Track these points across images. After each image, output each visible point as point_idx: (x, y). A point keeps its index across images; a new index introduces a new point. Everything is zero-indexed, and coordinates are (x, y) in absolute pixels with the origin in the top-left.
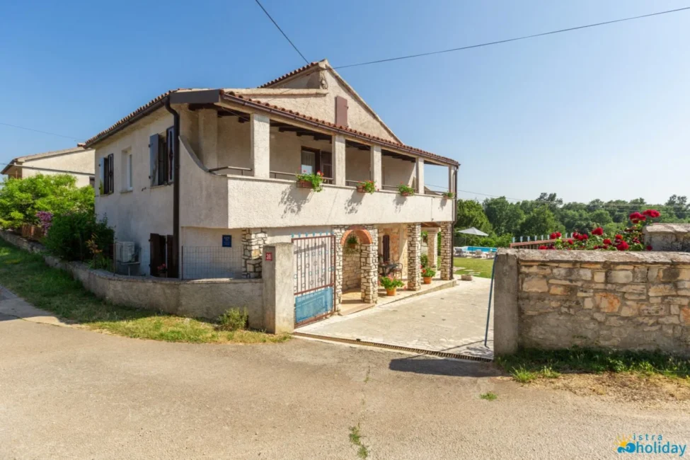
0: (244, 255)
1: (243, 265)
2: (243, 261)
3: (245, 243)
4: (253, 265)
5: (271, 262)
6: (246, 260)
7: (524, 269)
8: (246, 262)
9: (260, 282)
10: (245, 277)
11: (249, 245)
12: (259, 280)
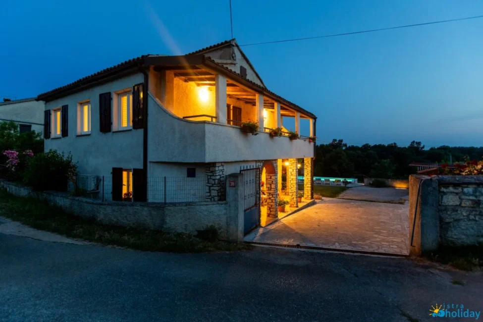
0: (208, 183)
1: (208, 191)
2: (207, 188)
3: (210, 174)
4: (217, 190)
5: (234, 189)
6: (210, 187)
7: (443, 189)
8: (210, 188)
9: (225, 204)
10: (209, 200)
11: (213, 176)
12: (224, 202)
